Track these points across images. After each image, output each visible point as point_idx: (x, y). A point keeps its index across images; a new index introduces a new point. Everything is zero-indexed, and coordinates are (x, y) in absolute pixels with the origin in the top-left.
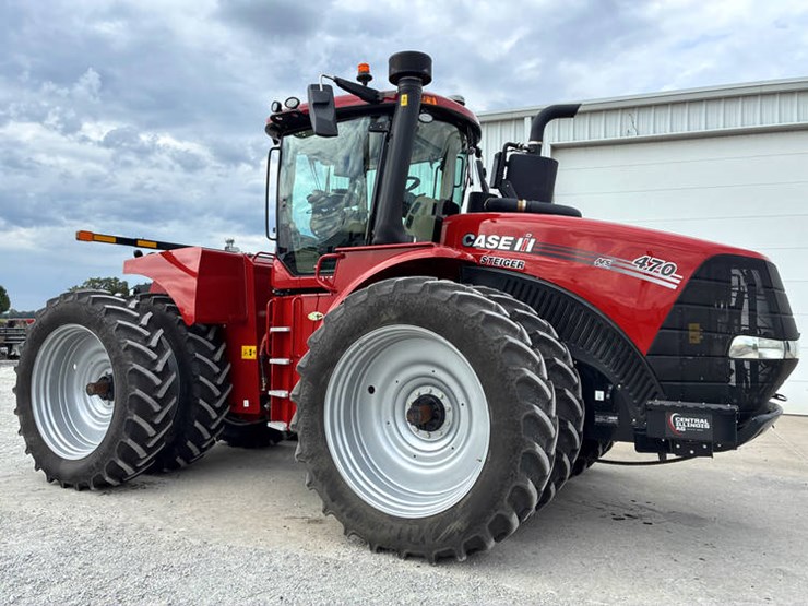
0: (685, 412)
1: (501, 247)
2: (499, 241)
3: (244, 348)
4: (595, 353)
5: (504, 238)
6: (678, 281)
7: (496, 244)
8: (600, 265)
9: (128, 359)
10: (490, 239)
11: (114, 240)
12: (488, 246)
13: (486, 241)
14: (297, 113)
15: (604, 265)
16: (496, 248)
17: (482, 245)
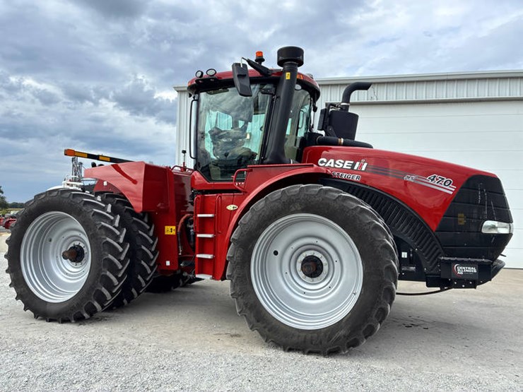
0: (462, 263)
1: (345, 167)
2: (343, 164)
3: (167, 228)
4: (402, 230)
5: (347, 162)
6: (453, 190)
7: (341, 165)
8: (407, 179)
9: (102, 235)
10: (337, 162)
11: (86, 156)
12: (336, 166)
13: (335, 163)
14: (215, 79)
15: (410, 179)
16: (342, 168)
17: (332, 165)
